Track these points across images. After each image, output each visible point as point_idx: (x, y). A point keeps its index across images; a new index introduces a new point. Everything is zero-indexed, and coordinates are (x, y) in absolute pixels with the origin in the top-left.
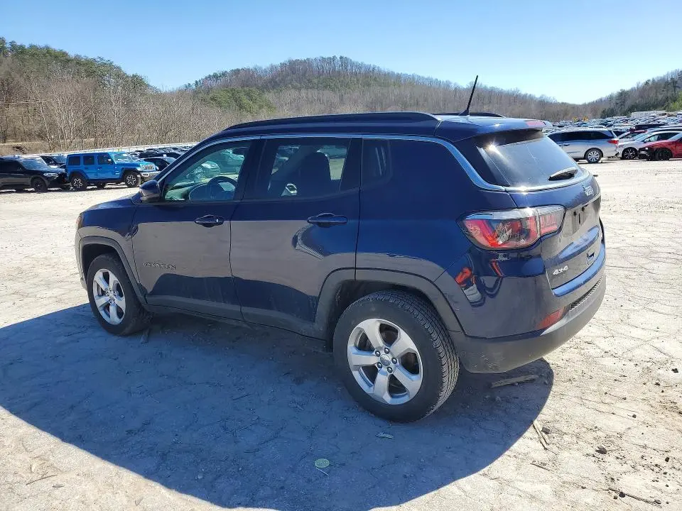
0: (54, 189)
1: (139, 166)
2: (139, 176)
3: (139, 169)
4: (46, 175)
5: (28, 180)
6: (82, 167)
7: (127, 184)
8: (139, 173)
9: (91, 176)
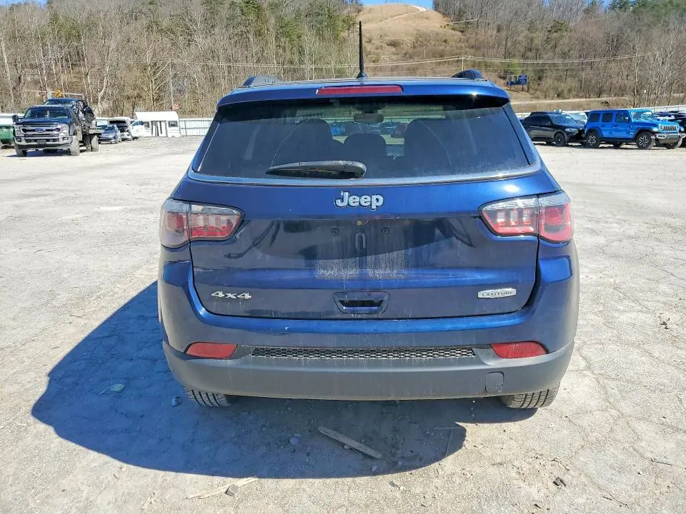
0: (574, 144)
1: (655, 125)
2: (653, 137)
3: (655, 129)
4: (568, 130)
5: (550, 134)
6: (599, 124)
7: (638, 145)
8: (654, 133)
9: (606, 134)
